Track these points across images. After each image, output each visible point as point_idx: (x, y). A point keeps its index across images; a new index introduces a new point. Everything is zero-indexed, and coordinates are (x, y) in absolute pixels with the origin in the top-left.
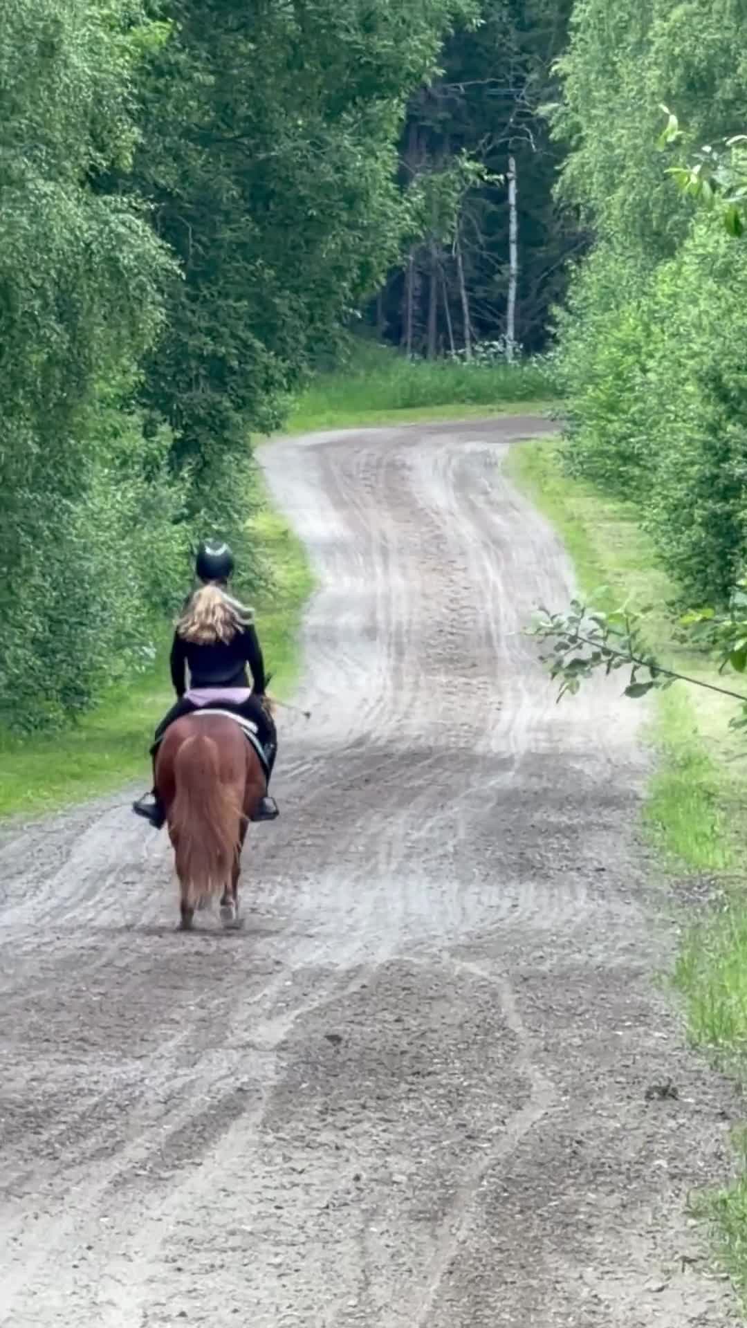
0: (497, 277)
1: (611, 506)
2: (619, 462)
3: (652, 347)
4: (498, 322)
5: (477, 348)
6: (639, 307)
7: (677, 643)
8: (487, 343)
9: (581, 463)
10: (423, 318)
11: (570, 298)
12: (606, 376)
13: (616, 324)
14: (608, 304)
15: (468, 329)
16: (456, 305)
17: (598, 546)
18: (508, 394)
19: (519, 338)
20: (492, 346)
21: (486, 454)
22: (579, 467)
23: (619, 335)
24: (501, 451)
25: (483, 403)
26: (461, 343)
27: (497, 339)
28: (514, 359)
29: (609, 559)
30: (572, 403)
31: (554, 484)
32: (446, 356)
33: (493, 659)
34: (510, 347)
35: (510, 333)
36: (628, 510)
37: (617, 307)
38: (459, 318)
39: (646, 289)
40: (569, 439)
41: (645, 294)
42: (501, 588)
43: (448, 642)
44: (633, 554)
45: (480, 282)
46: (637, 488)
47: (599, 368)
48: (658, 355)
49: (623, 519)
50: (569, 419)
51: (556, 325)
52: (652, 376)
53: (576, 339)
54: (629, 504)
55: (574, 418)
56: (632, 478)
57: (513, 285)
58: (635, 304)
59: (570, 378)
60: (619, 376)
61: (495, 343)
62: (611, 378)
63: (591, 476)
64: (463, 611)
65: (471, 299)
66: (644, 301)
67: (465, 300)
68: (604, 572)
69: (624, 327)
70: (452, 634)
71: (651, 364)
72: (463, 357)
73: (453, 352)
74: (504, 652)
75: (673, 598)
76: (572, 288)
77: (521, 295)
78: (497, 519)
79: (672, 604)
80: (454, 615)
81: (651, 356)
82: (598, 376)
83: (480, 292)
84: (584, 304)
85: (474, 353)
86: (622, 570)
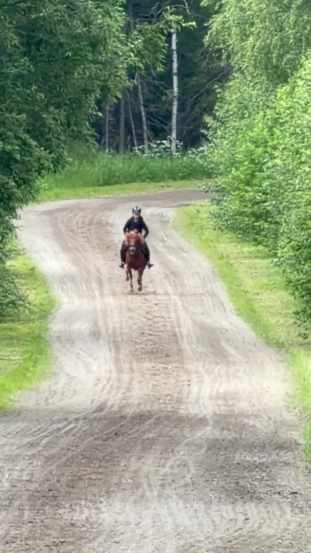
0: (164, 98)
1: (247, 249)
2: (253, 219)
3: (275, 142)
4: (166, 128)
5: (152, 145)
6: (265, 116)
7: (301, 339)
8: (159, 142)
9: (226, 220)
10: (116, 126)
11: (217, 110)
12: (243, 162)
13: (250, 127)
14: (243, 114)
15: (146, 133)
16: (138, 117)
17: (242, 276)
18: (173, 175)
19: (180, 137)
20: (163, 144)
21: (161, 215)
22: (225, 223)
23: (252, 135)
24: (171, 213)
25: (158, 182)
26: (141, 141)
27: (165, 139)
28: (177, 152)
29: (249, 284)
30: (220, 181)
31: (208, 234)
32: (132, 150)
33: (180, 352)
34: (174, 144)
35: (174, 135)
36: (259, 251)
37: (249, 117)
38: (139, 125)
39: (270, 104)
40: (217, 205)
41: (268, 107)
42: (180, 305)
43: (150, 340)
44: (265, 280)
45: (153, 101)
46: (265, 236)
47: (239, 157)
48: (281, 147)
49: (256, 257)
50: (218, 191)
51: (208, 129)
52: (278, 161)
53: (222, 137)
54: (260, 247)
55: (221, 191)
56: (263, 230)
57: (175, 103)
58: (261, 114)
59: (217, 164)
60: (252, 161)
61: (165, 142)
62: (246, 163)
63: (234, 229)
64: (156, 320)
65: (148, 113)
66: (268, 112)
67: (143, 114)
68: (247, 292)
69: (255, 129)
70: (151, 335)
71: (277, 153)
72: (143, 151)
73: (136, 148)
74: (186, 346)
75: (299, 310)
76: (218, 104)
77: (180, 109)
78: (172, 258)
79: (297, 313)
80: (150, 322)
81: (275, 148)
82: (238, 162)
83: (152, 108)
84: (227, 115)
85: (150, 148)
86: (259, 291)
